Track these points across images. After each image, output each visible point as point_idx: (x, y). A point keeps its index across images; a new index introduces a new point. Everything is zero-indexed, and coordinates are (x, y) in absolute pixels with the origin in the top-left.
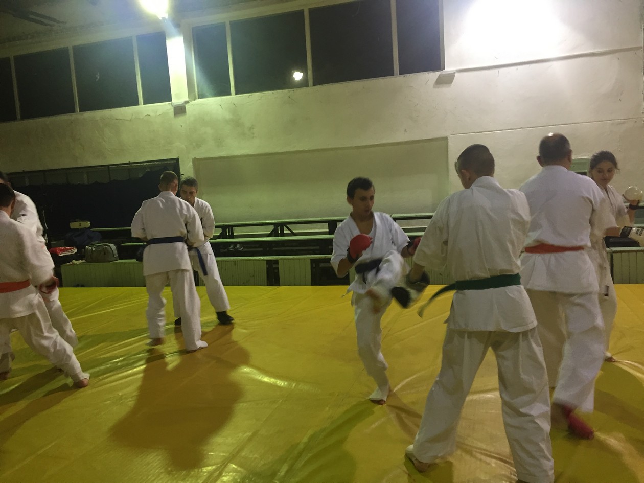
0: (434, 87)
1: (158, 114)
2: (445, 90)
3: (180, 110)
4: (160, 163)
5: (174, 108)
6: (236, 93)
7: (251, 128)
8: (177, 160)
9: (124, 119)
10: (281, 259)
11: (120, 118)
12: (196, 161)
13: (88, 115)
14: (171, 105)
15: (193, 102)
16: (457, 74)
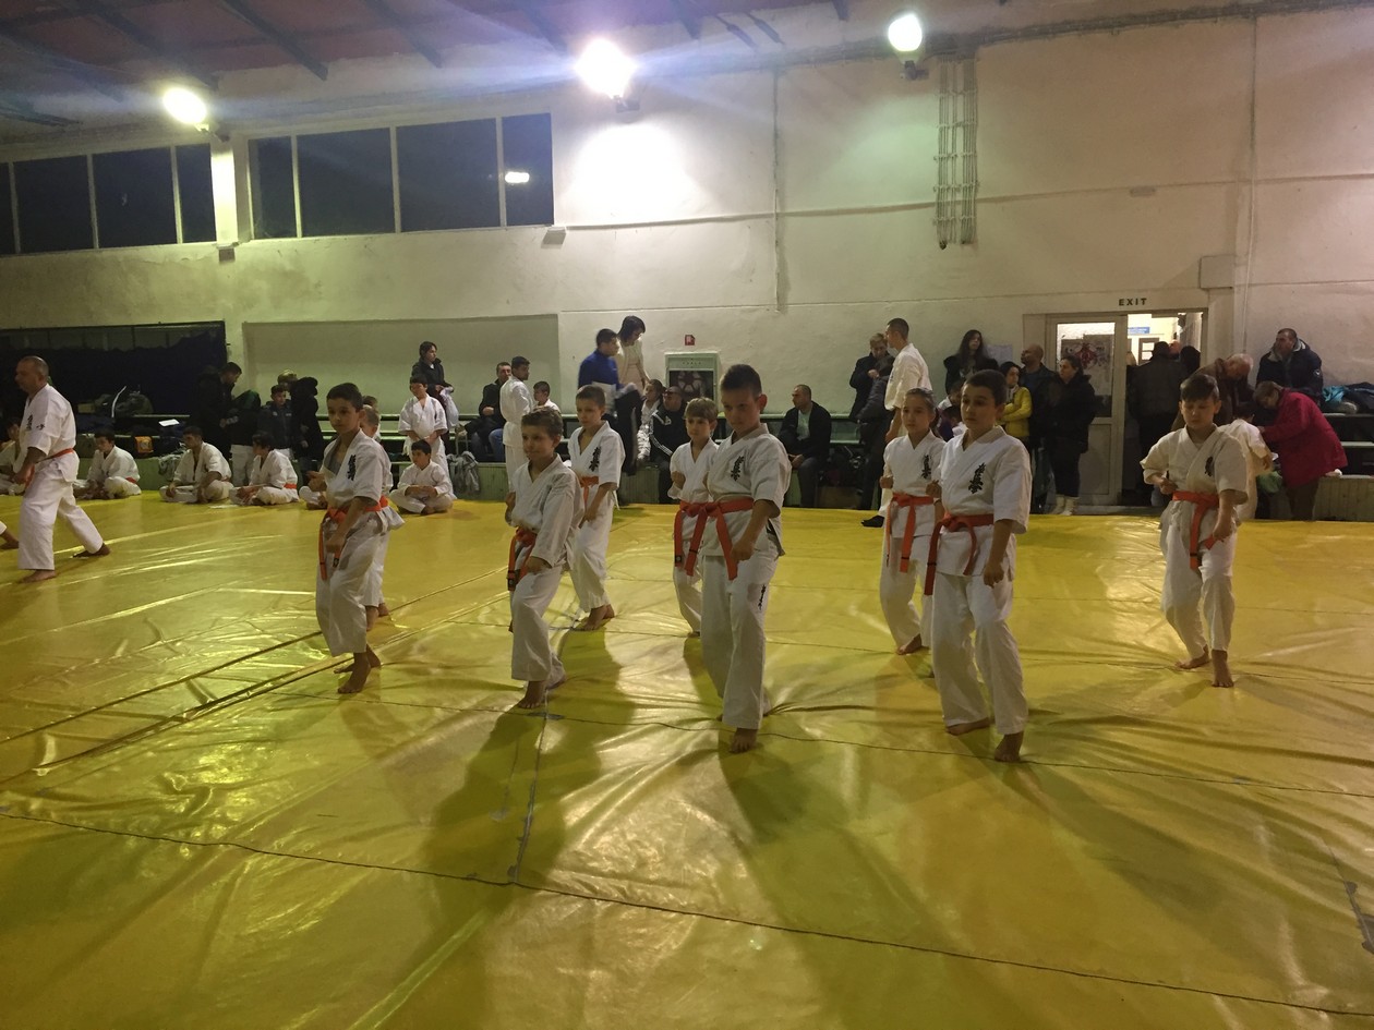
0: (542, 247)
1: (199, 258)
2: (555, 251)
3: (227, 255)
4: (201, 326)
5: (220, 250)
6: (304, 235)
7: (318, 285)
8: (222, 324)
9: (155, 263)
11: (150, 259)
12: (246, 326)
13: (108, 253)
14: (215, 248)
15: (245, 245)
16: (568, 232)
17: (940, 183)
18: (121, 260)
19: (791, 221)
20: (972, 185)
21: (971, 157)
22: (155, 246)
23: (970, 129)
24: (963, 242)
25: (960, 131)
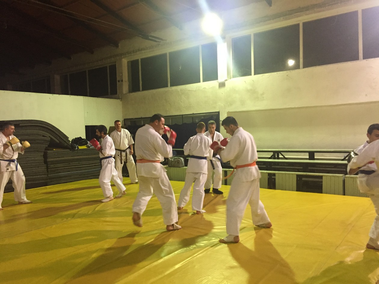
1: (210, 87)
3: (222, 85)
4: (209, 114)
5: (219, 83)
6: (255, 74)
7: (263, 94)
8: (219, 112)
9: (192, 90)
10: (277, 173)
11: (190, 89)
12: (229, 113)
13: (174, 88)
14: (217, 82)
15: (230, 80)
18: (179, 90)
22: (192, 84)
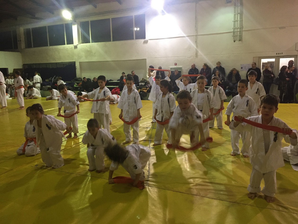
0: (143, 44)
1: (70, 48)
2: (146, 45)
3: (76, 47)
4: (70, 63)
6: (92, 43)
7: (95, 53)
8: (75, 62)
11: (60, 48)
12: (80, 63)
13: (51, 47)
14: (73, 45)
15: (79, 45)
16: (149, 41)
17: (234, 27)
18: (54, 48)
19: (199, 37)
20: (242, 27)
21: (241, 21)
22: (61, 45)
23: (241, 14)
24: (239, 40)
25: (239, 15)
